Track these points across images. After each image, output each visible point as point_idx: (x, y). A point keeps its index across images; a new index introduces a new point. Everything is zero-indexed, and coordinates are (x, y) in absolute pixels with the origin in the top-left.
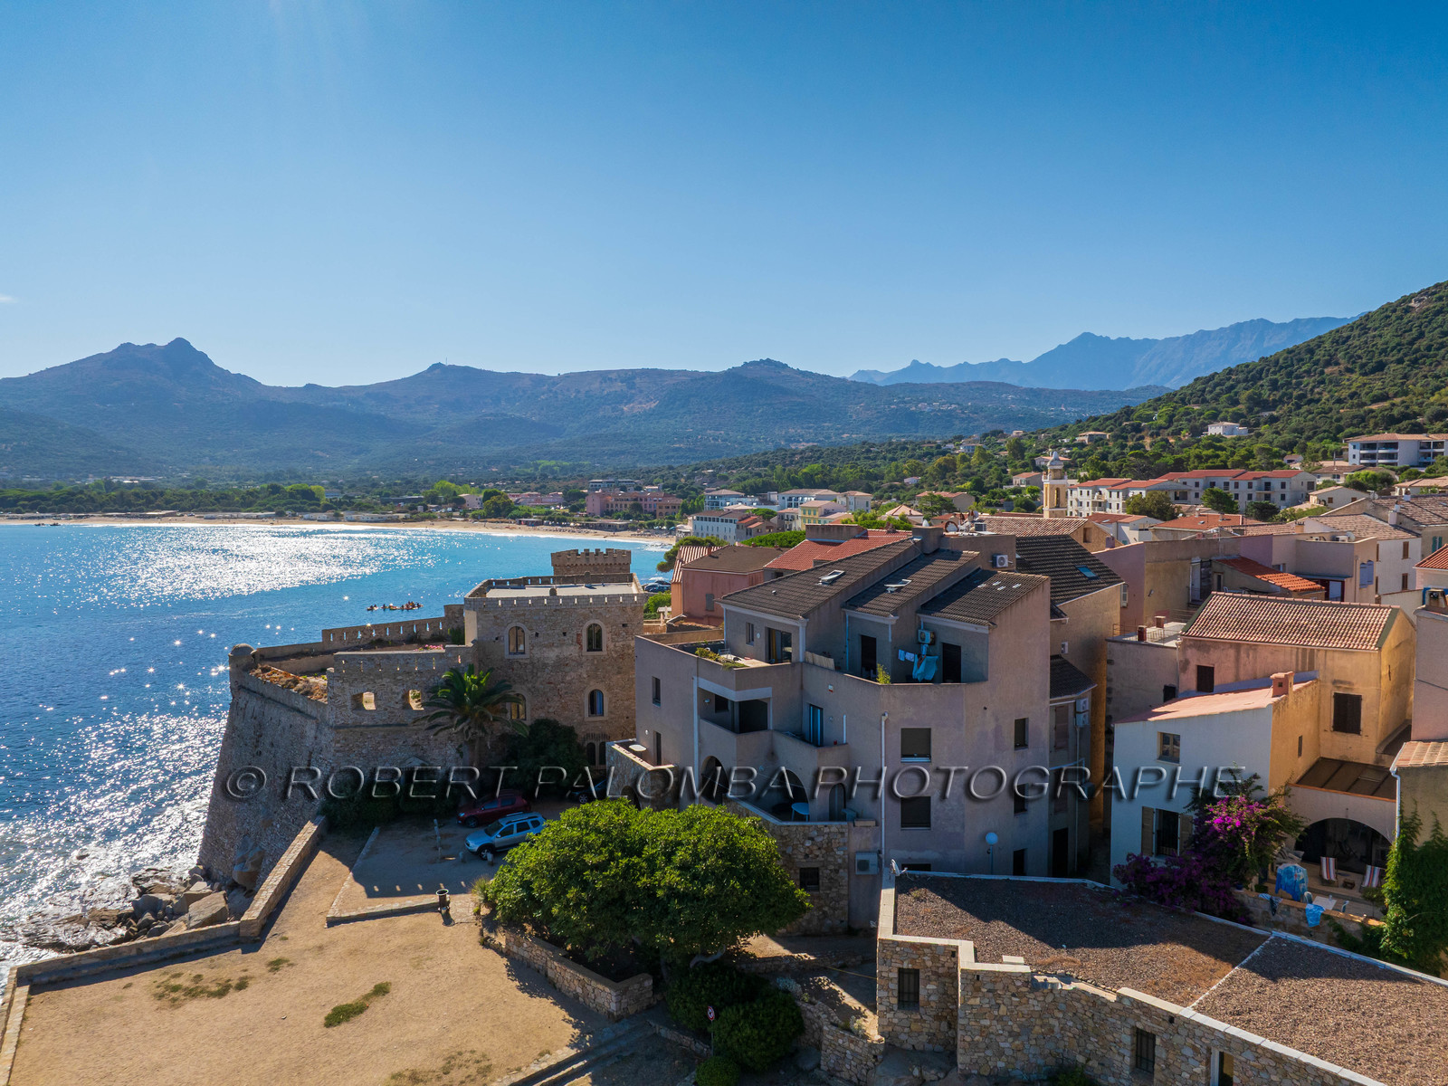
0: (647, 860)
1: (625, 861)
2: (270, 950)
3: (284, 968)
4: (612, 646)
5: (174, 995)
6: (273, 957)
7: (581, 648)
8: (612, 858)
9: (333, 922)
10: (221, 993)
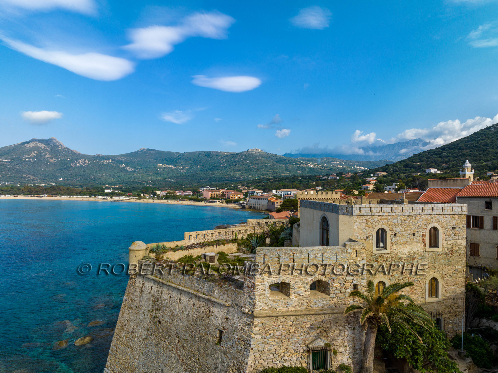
4: (445, 244)
7: (425, 246)
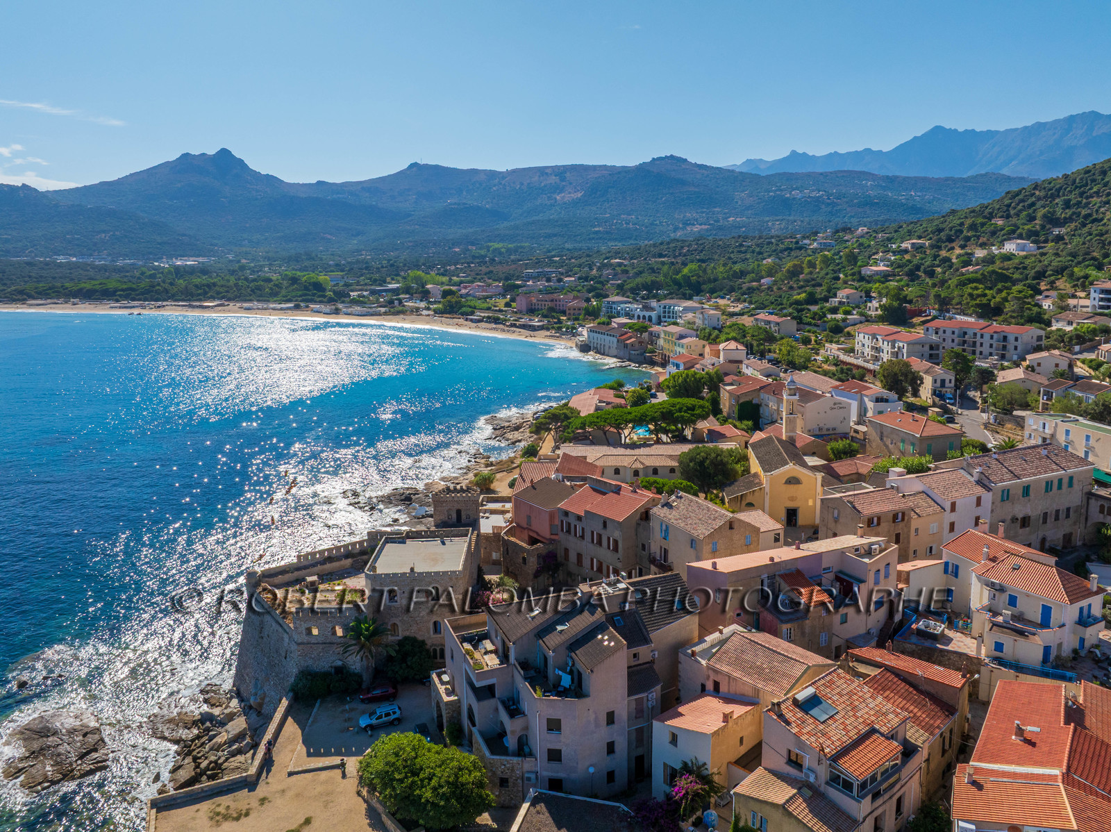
0: (421, 780)
1: (411, 779)
2: (261, 790)
3: (266, 803)
5: (217, 818)
6: (261, 795)
8: (406, 777)
9: (291, 774)
10: (237, 819)
